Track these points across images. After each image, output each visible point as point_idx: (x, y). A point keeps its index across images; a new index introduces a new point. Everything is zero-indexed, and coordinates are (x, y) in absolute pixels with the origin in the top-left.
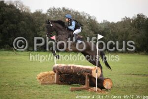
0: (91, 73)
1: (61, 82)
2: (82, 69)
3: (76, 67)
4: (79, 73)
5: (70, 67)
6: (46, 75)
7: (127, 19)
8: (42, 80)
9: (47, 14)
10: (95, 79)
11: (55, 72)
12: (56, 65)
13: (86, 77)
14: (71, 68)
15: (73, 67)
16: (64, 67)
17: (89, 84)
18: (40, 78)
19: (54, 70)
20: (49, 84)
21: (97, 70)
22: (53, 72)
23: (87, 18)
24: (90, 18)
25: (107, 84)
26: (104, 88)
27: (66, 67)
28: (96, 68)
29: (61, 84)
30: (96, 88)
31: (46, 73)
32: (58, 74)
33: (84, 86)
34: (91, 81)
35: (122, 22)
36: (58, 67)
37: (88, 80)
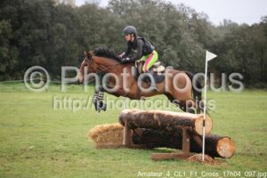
0: (194, 126)
2: (175, 119)
3: (163, 115)
4: (170, 126)
5: (153, 115)
6: (107, 130)
8: (98, 139)
9: (108, 9)
10: (201, 137)
11: (123, 124)
12: (125, 111)
13: (184, 134)
14: (155, 117)
15: (159, 115)
16: (141, 114)
17: (188, 148)
18: (94, 137)
19: (122, 120)
20: (112, 147)
21: (204, 121)
22: (118, 124)
23: (190, 16)
24: (195, 16)
25: (223, 149)
26: (218, 156)
27: (146, 114)
28: (202, 117)
29: (135, 148)
30: (203, 156)
31: (106, 125)
32: (128, 128)
33: (180, 152)
36: (129, 114)
37: (188, 140)
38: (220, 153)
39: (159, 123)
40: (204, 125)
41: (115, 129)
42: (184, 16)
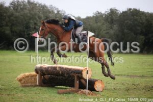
0: (82, 74)
1: (44, 84)
2: (70, 70)
4: (67, 74)
5: (56, 67)
6: (28, 77)
7: (99, 13)
8: (23, 82)
9: (10, 7)
10: (85, 80)
11: (37, 73)
12: (39, 66)
13: (76, 78)
14: (58, 69)
15: (60, 68)
16: (48, 67)
17: (78, 87)
18: (20, 80)
19: (37, 71)
20: (31, 86)
22: (34, 73)
23: (56, 12)
24: (58, 12)
25: (98, 86)
26: (95, 90)
27: (52, 68)
28: (86, 69)
29: (45, 86)
30: (87, 91)
31: (27, 74)
32: (41, 76)
33: (73, 89)
34: (80, 83)
35: (93, 16)
36: (41, 67)
37: (78, 82)
38: (96, 89)
39: (60, 72)
40: (87, 73)
41: (32, 76)
42: (53, 11)
